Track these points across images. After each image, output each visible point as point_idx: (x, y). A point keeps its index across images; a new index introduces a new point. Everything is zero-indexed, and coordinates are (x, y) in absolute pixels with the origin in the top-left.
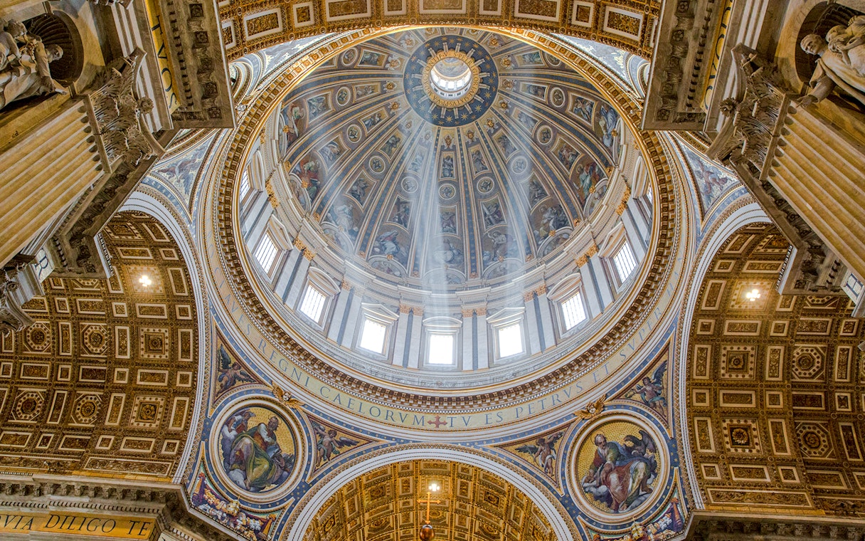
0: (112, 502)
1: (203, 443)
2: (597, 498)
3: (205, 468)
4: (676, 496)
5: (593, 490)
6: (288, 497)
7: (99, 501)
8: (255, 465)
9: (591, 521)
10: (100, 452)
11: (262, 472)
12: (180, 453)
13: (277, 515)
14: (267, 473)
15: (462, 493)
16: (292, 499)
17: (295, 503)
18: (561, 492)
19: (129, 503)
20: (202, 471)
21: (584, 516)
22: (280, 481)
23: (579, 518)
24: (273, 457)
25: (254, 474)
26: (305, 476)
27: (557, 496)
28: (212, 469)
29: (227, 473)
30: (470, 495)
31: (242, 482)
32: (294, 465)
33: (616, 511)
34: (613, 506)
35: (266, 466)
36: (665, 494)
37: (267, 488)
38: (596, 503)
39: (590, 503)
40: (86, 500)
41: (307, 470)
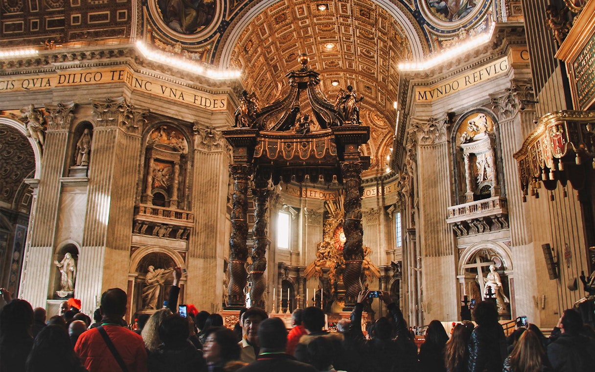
0: (94, 61)
1: (145, 8)
2: (438, 11)
3: (151, 25)
4: (491, 9)
5: (436, 5)
6: (215, 33)
7: (86, 62)
8: (186, 15)
9: (433, 28)
10: (75, 27)
11: (192, 19)
12: (130, 18)
13: (209, 47)
14: (196, 18)
15: (343, 11)
16: (218, 35)
17: (221, 36)
18: (413, 8)
19: (105, 60)
20: (149, 27)
21: (428, 25)
22: (207, 23)
23: (425, 26)
24: (198, 6)
25: (187, 21)
26: (224, 16)
27: (410, 10)
28: (156, 25)
29: (168, 25)
30: (349, 13)
31: (179, 29)
32: (215, 9)
33: (451, 20)
34: (449, 17)
35: (194, 14)
36: (484, 7)
37: (199, 30)
38: (438, 15)
39: (433, 15)
40: (77, 62)
41: (225, 10)
